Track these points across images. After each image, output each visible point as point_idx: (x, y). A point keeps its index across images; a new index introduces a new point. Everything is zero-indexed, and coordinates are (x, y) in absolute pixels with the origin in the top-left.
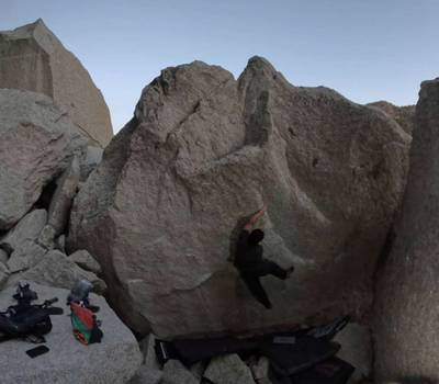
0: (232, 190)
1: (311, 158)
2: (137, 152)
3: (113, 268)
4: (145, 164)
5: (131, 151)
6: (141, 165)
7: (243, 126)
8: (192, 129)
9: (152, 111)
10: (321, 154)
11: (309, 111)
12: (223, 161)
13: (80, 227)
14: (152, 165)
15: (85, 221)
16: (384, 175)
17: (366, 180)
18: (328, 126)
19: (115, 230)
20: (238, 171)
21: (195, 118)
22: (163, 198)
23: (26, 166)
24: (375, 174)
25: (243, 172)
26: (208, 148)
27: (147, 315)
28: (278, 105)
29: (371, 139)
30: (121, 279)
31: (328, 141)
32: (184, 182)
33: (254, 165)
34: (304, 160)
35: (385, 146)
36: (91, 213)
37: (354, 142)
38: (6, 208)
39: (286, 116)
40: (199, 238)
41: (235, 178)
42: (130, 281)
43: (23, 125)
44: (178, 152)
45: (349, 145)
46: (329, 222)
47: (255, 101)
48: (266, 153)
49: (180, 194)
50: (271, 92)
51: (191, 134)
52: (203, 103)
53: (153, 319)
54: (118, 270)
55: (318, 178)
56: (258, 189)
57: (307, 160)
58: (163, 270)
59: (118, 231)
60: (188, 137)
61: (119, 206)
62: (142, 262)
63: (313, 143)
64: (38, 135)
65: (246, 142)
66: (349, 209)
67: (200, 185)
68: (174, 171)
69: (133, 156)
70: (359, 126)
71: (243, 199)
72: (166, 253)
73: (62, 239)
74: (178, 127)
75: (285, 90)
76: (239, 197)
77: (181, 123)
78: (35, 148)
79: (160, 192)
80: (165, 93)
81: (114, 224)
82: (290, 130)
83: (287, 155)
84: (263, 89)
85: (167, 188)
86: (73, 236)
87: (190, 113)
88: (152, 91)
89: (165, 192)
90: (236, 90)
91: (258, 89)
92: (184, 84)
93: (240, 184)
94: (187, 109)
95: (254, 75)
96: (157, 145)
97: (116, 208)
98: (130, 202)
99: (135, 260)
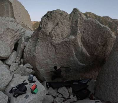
0: (66, 48)
1: (88, 40)
2: (41, 37)
3: (36, 67)
4: (43, 41)
5: (39, 37)
6: (42, 41)
7: (70, 30)
8: (56, 31)
9: (45, 25)
10: (90, 39)
11: (89, 26)
12: (64, 40)
13: (26, 57)
14: (45, 41)
15: (28, 56)
16: (106, 46)
17: (101, 47)
18: (93, 31)
19: (36, 58)
20: (68, 43)
21: (57, 28)
22: (48, 50)
23: (10, 40)
24: (104, 45)
25: (69, 43)
26: (60, 36)
27: (44, 77)
28: (80, 24)
29: (104, 36)
30: (38, 69)
31: (93, 35)
32: (54, 46)
33: (73, 41)
34: (86, 40)
35: (108, 39)
36: (29, 53)
37: (100, 36)
38: (6, 53)
39: (82, 27)
40: (57, 59)
41: (67, 45)
42: (40, 70)
43: (7, 29)
44: (52, 38)
45: (98, 37)
46: (90, 56)
47: (74, 22)
48: (76, 38)
49: (53, 49)
50: (79, 20)
51: (56, 32)
52: (60, 23)
53: (45, 78)
54: (37, 68)
55: (89, 45)
56: (73, 47)
57: (87, 40)
58: (48, 67)
59: (37, 59)
60: (55, 33)
61: (37, 52)
62: (43, 65)
63: (89, 36)
64: (12, 31)
65: (71, 34)
66: (96, 53)
67: (58, 46)
68: (51, 43)
69: (40, 38)
70: (102, 32)
71: (69, 50)
72: (49, 63)
73: (22, 60)
74: (52, 30)
75: (83, 19)
76: (68, 49)
77: (53, 29)
78: (11, 35)
79: (47, 48)
80: (48, 20)
81: (36, 57)
82: (83, 31)
83: (81, 38)
84: (77, 19)
85: (49, 47)
86: (25, 59)
87: (56, 26)
88: (44, 19)
89: (49, 48)
90: (69, 19)
91: (75, 19)
92: (54, 17)
93: (68, 46)
94: (55, 25)
95: (74, 14)
96: (46, 36)
97: (36, 53)
98: (39, 51)
99: (41, 65)
